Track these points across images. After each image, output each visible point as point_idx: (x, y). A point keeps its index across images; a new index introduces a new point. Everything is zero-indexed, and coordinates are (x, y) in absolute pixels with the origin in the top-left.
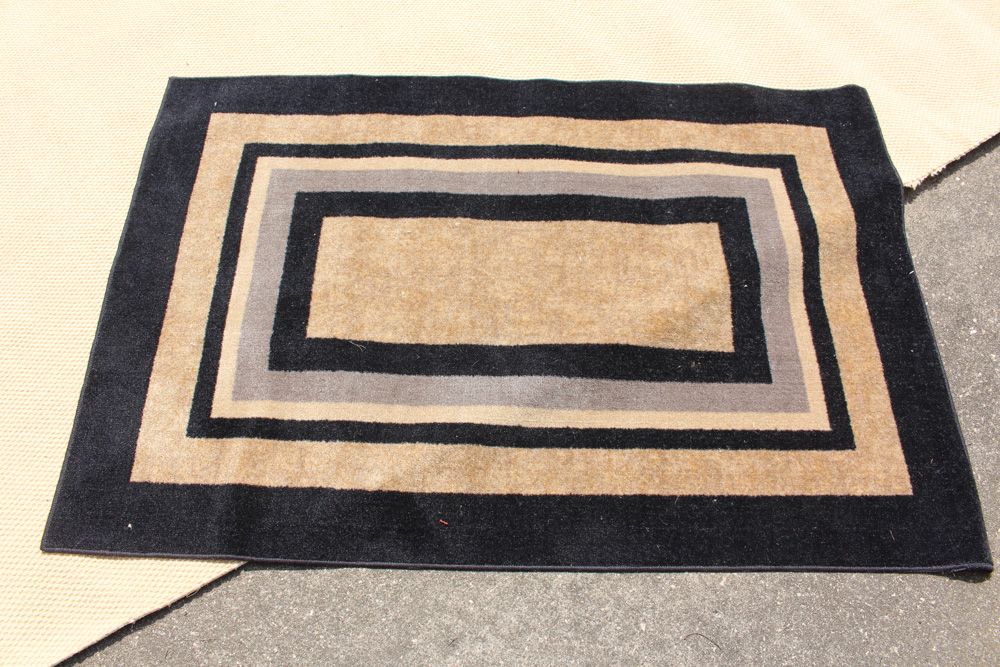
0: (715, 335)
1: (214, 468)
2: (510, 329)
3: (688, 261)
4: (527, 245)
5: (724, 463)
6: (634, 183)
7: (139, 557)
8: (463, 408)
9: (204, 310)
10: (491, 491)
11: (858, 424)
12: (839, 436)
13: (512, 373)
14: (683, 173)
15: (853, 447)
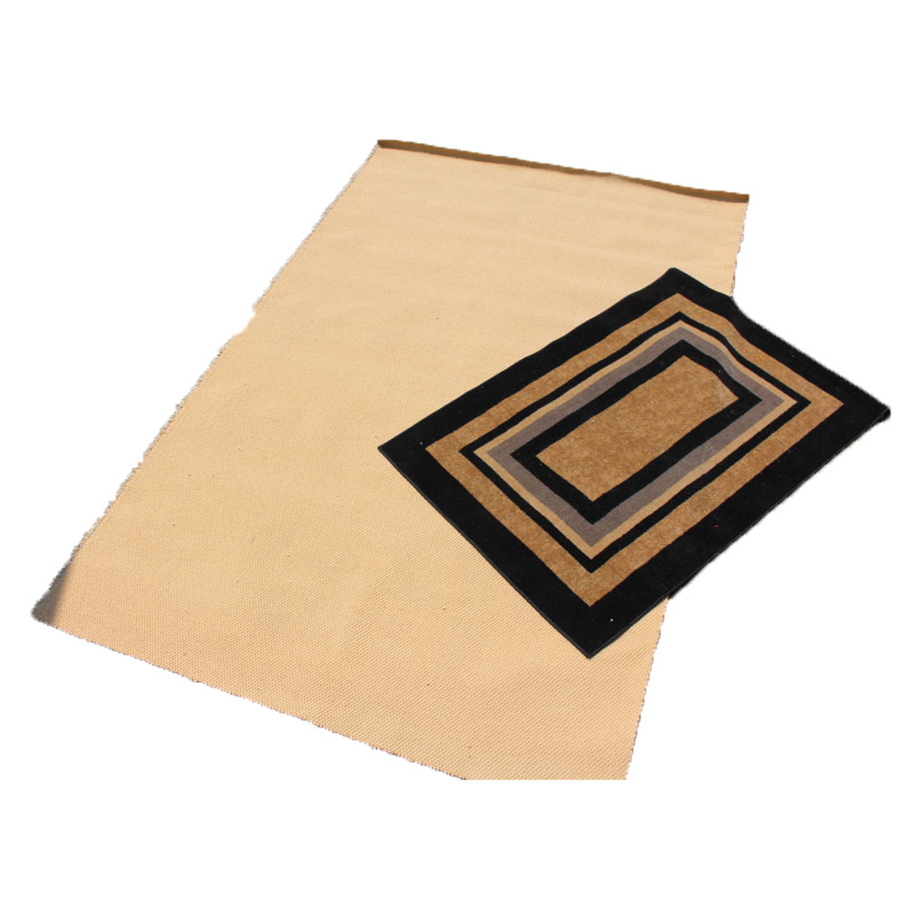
0: (728, 397)
1: (616, 575)
2: (659, 445)
3: (690, 376)
4: (627, 411)
5: (778, 437)
6: (636, 361)
7: (627, 629)
8: (679, 483)
9: (534, 525)
10: (718, 505)
11: (803, 393)
12: (802, 403)
13: (680, 459)
14: (650, 345)
15: (810, 402)
